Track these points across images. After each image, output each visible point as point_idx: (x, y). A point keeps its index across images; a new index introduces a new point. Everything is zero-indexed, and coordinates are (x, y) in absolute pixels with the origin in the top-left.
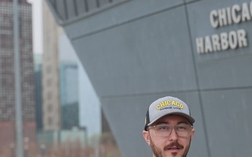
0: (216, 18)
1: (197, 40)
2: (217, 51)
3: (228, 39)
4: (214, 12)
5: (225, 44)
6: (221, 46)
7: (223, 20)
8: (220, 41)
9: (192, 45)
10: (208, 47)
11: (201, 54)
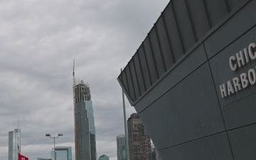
0: (234, 62)
1: (220, 86)
2: (239, 91)
3: (247, 78)
4: (232, 58)
5: (245, 82)
6: (241, 86)
7: (240, 61)
8: (240, 82)
9: (217, 92)
10: (231, 90)
11: (225, 97)
